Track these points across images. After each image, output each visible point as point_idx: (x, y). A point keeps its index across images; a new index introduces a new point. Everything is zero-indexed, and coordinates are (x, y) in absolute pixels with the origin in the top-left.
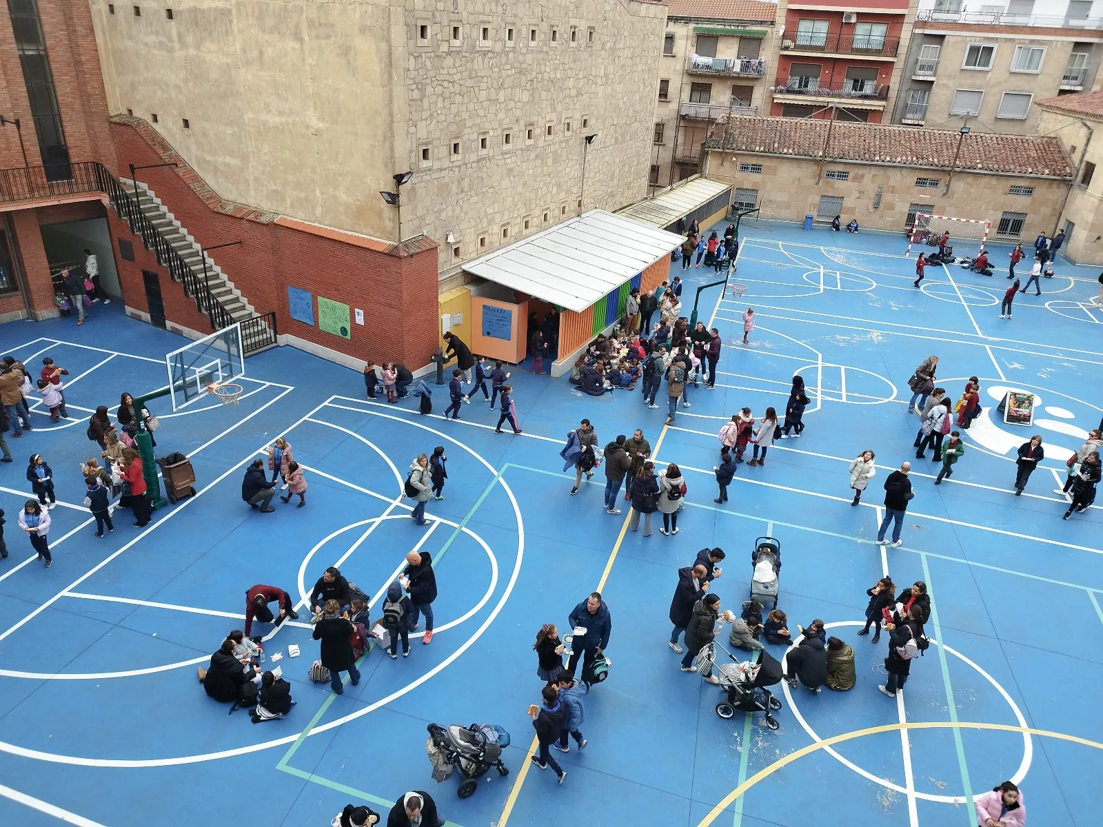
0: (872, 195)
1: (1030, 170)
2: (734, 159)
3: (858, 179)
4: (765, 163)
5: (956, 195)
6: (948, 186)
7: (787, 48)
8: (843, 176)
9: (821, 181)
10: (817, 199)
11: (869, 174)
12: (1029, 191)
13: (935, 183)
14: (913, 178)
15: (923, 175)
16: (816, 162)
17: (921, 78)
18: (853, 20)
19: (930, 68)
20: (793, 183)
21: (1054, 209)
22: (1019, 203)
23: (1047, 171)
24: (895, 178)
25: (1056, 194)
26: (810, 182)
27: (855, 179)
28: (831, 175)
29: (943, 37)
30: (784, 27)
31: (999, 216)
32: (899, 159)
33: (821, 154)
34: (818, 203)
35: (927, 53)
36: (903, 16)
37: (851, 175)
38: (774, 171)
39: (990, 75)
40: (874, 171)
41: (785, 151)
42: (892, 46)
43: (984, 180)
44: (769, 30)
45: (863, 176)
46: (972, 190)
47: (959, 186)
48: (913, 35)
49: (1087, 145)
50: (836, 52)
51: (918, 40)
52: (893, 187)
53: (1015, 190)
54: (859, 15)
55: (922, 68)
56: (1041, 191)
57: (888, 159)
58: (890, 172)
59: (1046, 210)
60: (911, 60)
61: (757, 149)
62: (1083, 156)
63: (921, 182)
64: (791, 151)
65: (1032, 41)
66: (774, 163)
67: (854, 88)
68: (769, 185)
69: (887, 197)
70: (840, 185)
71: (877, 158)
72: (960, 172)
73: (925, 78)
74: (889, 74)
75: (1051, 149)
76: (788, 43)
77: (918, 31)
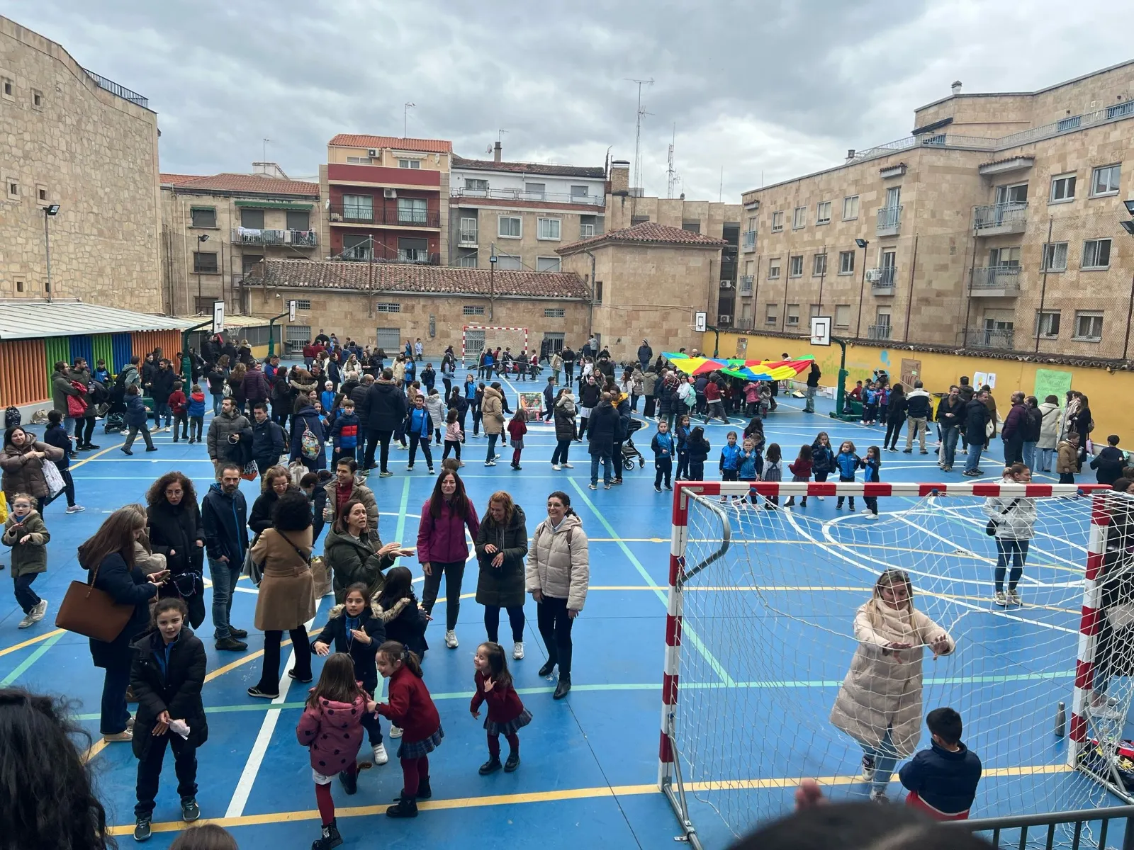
0: (426, 325)
1: (556, 294)
2: (278, 295)
3: (409, 309)
4: (313, 299)
5: (501, 320)
6: (492, 312)
7: (335, 220)
8: (394, 308)
9: (374, 315)
10: (374, 332)
11: (419, 305)
12: (561, 314)
13: (480, 311)
14: (459, 307)
15: (468, 303)
16: (364, 294)
17: (466, 246)
18: (394, 195)
19: (472, 238)
20: (346, 317)
21: (584, 327)
22: (556, 324)
23: (570, 294)
24: (445, 308)
25: (581, 314)
26: (363, 315)
27: (406, 310)
28: (382, 308)
29: (476, 210)
30: (328, 201)
31: (542, 336)
32: (443, 289)
33: (367, 286)
34: (375, 335)
35: (466, 225)
36: (438, 192)
37: (402, 306)
38: (323, 306)
39: (522, 242)
40: (422, 302)
41: (331, 285)
42: (434, 219)
43: (522, 305)
44: (315, 204)
45: (413, 307)
46: (514, 315)
47: (502, 311)
48: (451, 209)
49: (594, 269)
50: (384, 223)
51: (455, 215)
52: (444, 316)
53: (549, 313)
54: (398, 191)
55: (465, 238)
56: (569, 312)
57: (433, 289)
58: (437, 302)
59: (578, 329)
60: (454, 231)
61: (301, 284)
62: (593, 278)
63: (468, 310)
64: (336, 285)
65: (548, 214)
66: (322, 298)
67: (409, 256)
68: (321, 320)
69: (441, 326)
70: (394, 316)
71: (423, 288)
72: (499, 299)
73: (469, 246)
74: (437, 244)
75: (571, 280)
76: (336, 216)
77: (454, 206)
